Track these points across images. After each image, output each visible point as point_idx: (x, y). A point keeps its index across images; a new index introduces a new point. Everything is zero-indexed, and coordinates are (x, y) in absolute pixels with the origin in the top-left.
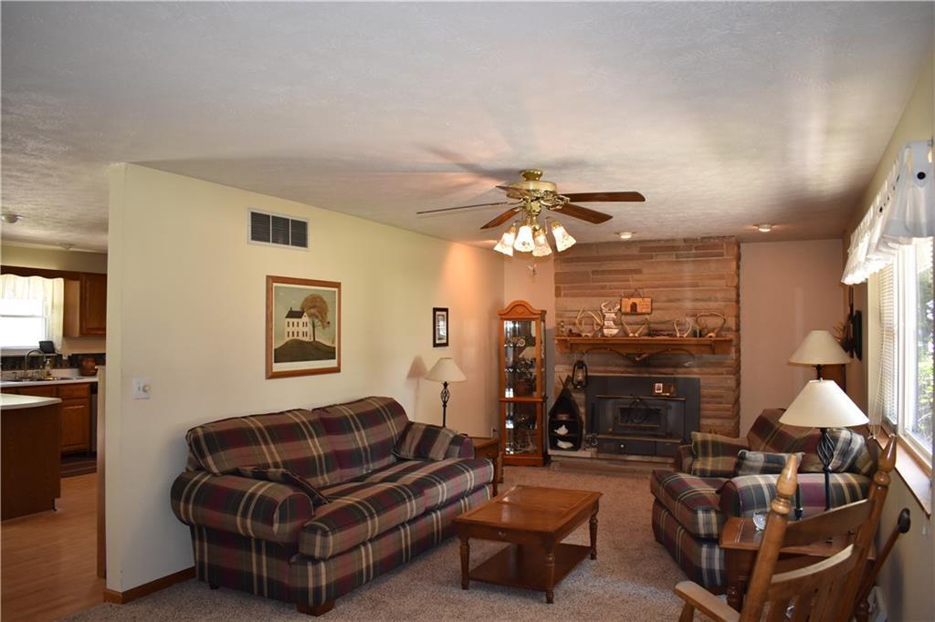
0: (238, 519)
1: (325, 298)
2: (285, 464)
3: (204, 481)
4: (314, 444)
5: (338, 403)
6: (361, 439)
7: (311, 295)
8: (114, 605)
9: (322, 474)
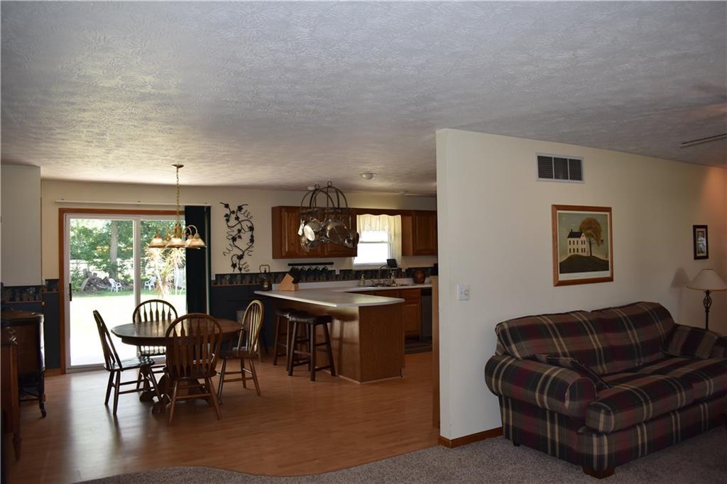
0: (537, 394)
1: (599, 221)
2: (572, 354)
3: (510, 363)
4: (594, 338)
5: (612, 306)
6: (634, 337)
7: (587, 219)
8: (445, 448)
9: (601, 364)
